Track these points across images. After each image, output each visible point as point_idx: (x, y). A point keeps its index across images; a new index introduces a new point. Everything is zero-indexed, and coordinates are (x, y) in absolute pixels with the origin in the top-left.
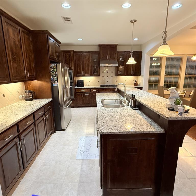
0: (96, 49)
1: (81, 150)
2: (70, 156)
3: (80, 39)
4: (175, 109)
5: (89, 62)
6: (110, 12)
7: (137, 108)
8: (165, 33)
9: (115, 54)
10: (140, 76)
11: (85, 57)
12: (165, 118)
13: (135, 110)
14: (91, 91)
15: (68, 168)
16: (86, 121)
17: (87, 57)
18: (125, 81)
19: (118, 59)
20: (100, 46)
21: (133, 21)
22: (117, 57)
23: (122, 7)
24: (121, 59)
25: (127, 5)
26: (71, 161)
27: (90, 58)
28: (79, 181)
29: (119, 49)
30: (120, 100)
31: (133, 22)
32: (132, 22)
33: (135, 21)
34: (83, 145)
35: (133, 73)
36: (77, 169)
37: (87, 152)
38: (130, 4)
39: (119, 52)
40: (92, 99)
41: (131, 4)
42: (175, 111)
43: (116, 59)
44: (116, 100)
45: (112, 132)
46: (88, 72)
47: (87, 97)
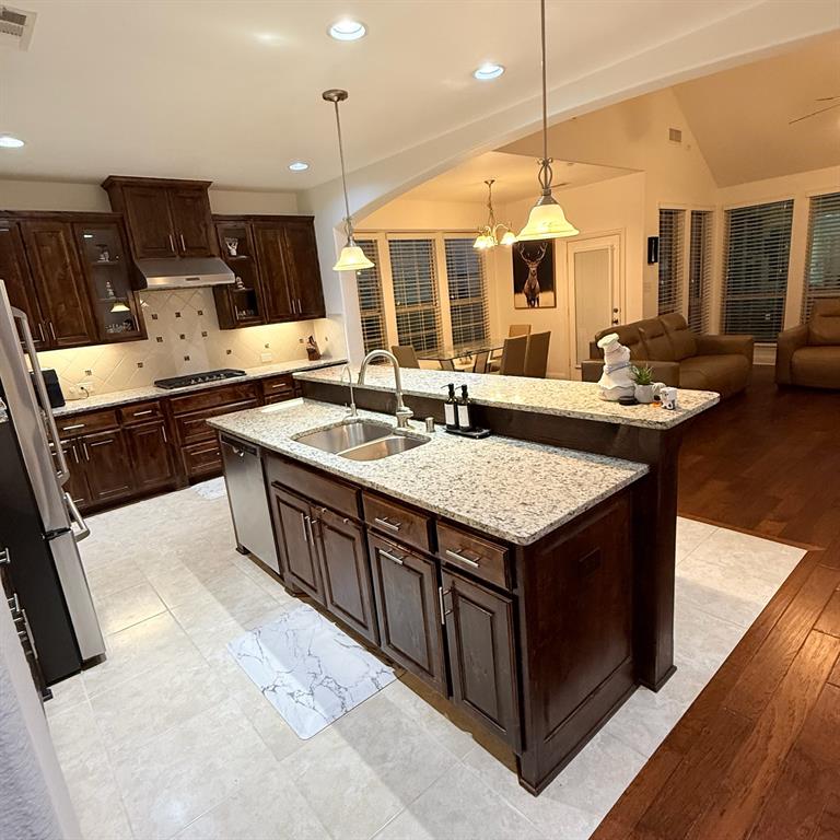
0: (91, 202)
1: (292, 695)
2: (264, 747)
3: (12, 143)
5: (70, 268)
6: (267, 38)
9: (203, 230)
10: (324, 317)
11: (40, 245)
13: (481, 437)
14: (120, 418)
16: (181, 569)
17: (54, 242)
18: (267, 347)
19: (224, 253)
20: (111, 185)
21: (332, 94)
22: (214, 239)
23: (329, 35)
24: (234, 252)
25: (347, 29)
26: (287, 761)
27: (70, 250)
29: (219, 205)
30: (359, 421)
31: (336, 99)
32: (331, 100)
33: (342, 96)
34: (277, 665)
35: (297, 310)
37: (320, 680)
38: (359, 26)
39: (218, 219)
40: (136, 458)
41: (363, 24)
43: (215, 250)
44: (343, 424)
46: (76, 324)
47: (106, 454)
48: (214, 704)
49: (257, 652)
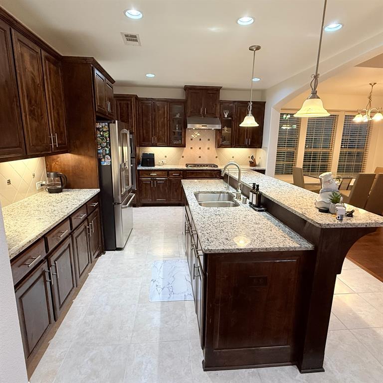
0: (179, 95)
1: (157, 286)
2: (138, 297)
3: (150, 75)
4: (331, 211)
5: (166, 119)
6: (214, 29)
7: (263, 209)
8: (315, 77)
9: (215, 106)
10: (261, 148)
11: (159, 110)
12: (315, 224)
13: (259, 211)
14: (168, 175)
15: (136, 317)
16: (162, 232)
17: (163, 109)
18: (233, 157)
19: (222, 116)
20: (188, 89)
21: (253, 48)
22: (219, 111)
23: (237, 23)
24: (226, 116)
25: (246, 21)
26: (140, 305)
27: (167, 112)
28: (160, 339)
29: (224, 97)
30: (228, 193)
31: (255, 49)
32: (252, 50)
33: (258, 48)
34: (161, 275)
35: (248, 143)
36: (153, 318)
37: (170, 288)
38: (251, 19)
39: (222, 102)
40: (170, 190)
41: (254, 18)
42: (330, 213)
43: (218, 115)
44: (221, 192)
45: (226, 250)
46: (163, 139)
47: (161, 187)
48: (136, 277)
49: (159, 268)
